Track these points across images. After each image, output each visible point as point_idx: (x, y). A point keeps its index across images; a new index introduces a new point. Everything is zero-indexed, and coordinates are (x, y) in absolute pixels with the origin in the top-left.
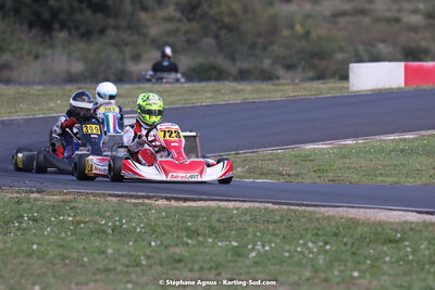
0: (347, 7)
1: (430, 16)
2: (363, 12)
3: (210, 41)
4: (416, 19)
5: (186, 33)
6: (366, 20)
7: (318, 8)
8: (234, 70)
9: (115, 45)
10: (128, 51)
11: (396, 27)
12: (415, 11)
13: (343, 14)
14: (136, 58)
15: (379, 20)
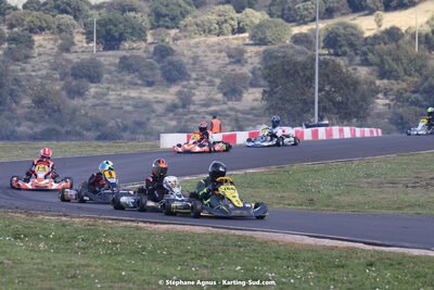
0: (98, 102)
1: (135, 107)
2: (107, 105)
3: (47, 117)
4: (129, 108)
5: (38, 113)
6: (108, 108)
7: (86, 102)
8: (63, 131)
9: (8, 118)
10: (15, 122)
11: (121, 112)
12: (128, 105)
13: (98, 105)
14: (19, 125)
15: (113, 108)
